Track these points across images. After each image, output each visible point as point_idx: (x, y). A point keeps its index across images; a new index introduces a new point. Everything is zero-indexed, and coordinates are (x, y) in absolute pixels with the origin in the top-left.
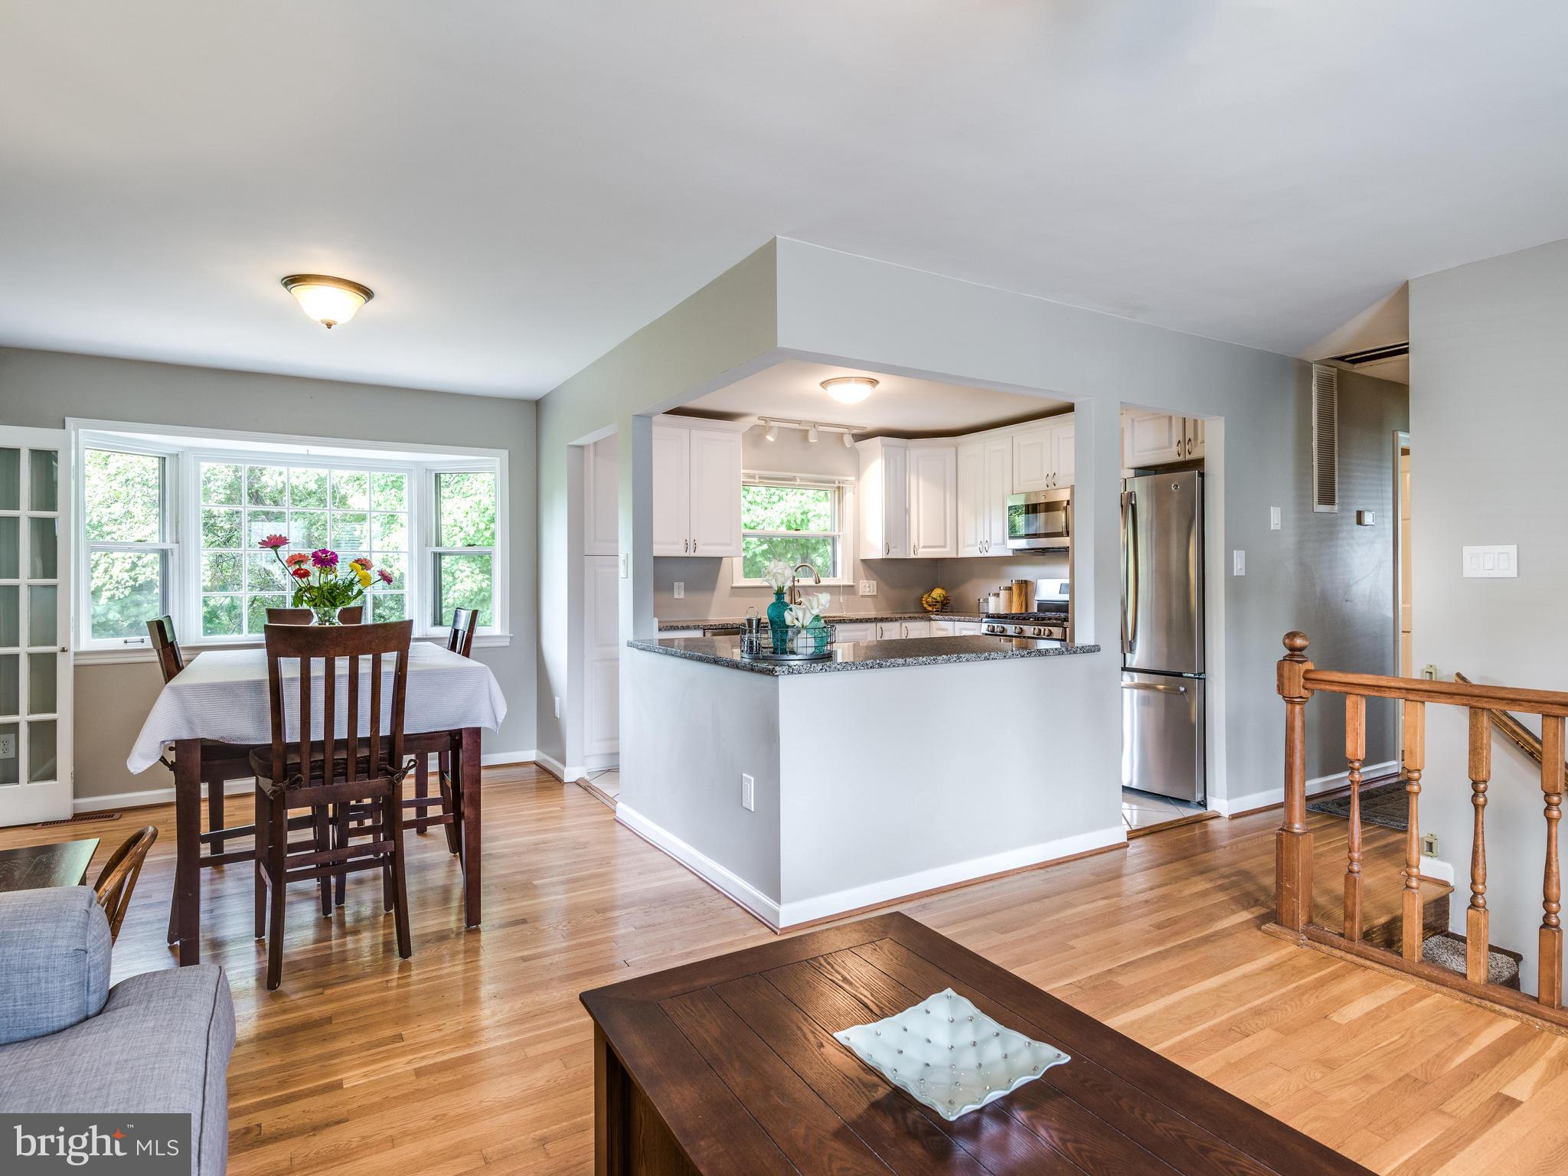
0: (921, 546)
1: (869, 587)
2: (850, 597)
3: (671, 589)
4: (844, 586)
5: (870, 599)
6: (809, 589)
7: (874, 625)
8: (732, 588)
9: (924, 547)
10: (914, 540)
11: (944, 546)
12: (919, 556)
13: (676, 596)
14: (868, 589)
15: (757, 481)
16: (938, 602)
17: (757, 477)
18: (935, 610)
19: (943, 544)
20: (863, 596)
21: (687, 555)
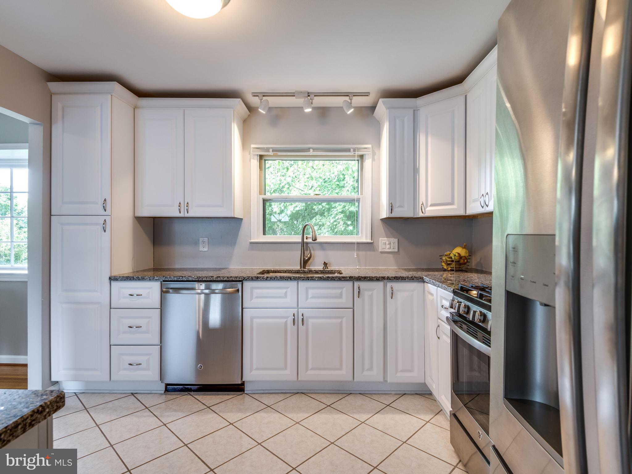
0: (429, 204)
1: (390, 244)
2: (369, 253)
3: (196, 243)
4: (358, 243)
5: (391, 256)
6: (324, 245)
7: (350, 284)
8: (251, 243)
9: (432, 205)
10: (422, 199)
11: (452, 203)
12: (427, 214)
13: (201, 249)
14: (388, 246)
15: (271, 153)
16: (453, 261)
17: (271, 150)
18: (449, 269)
19: (450, 201)
20: (382, 252)
21: (182, 215)
